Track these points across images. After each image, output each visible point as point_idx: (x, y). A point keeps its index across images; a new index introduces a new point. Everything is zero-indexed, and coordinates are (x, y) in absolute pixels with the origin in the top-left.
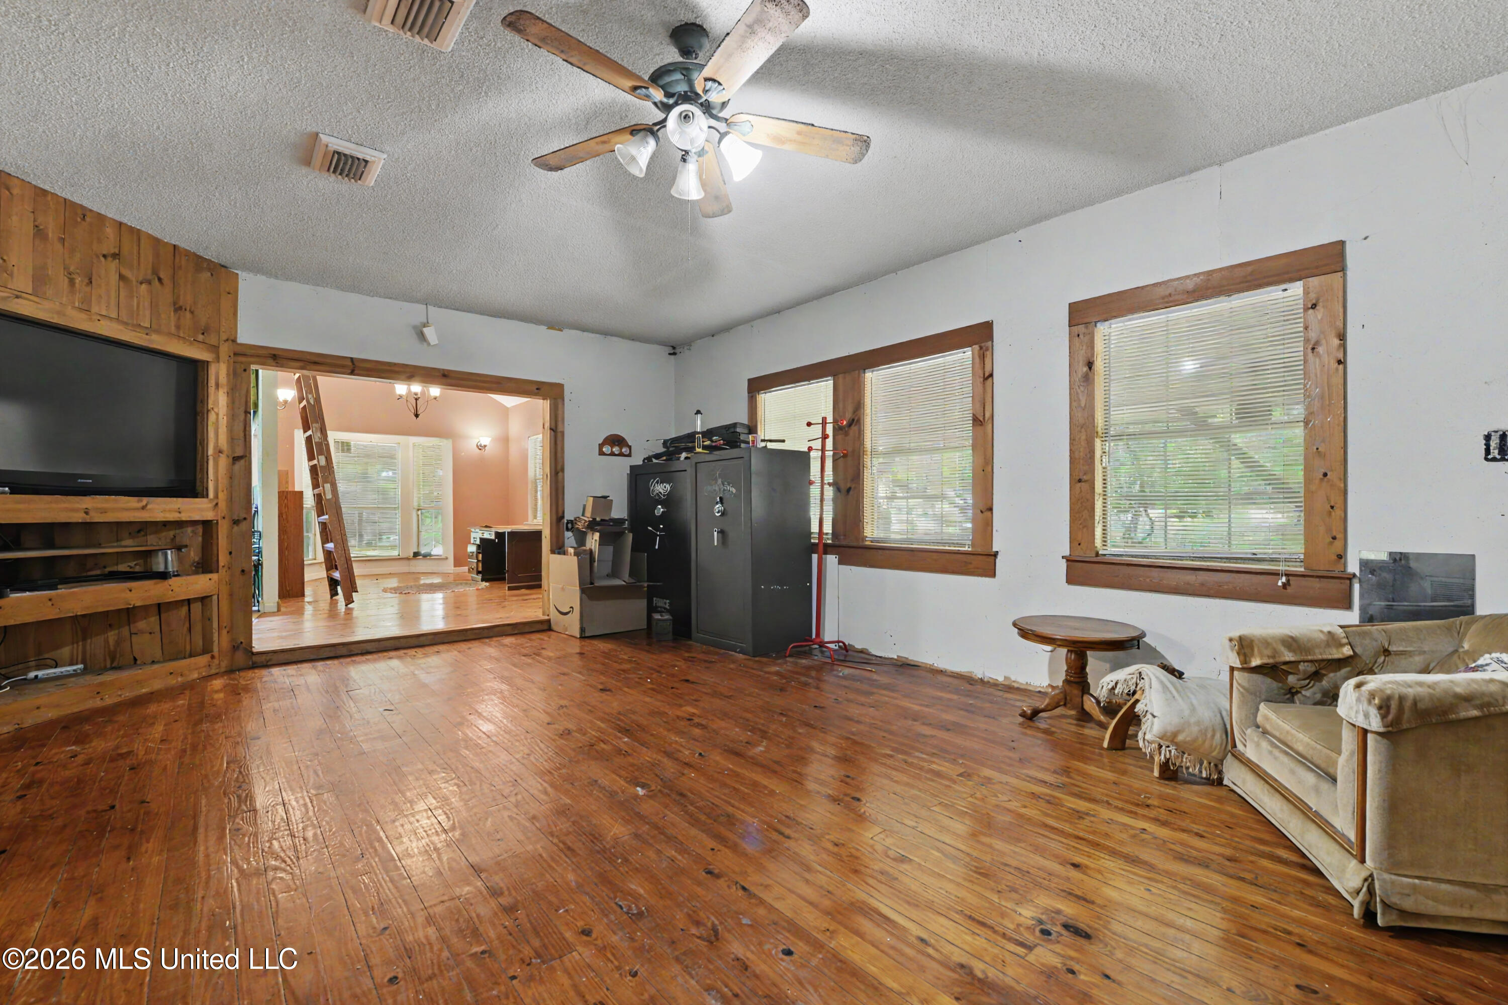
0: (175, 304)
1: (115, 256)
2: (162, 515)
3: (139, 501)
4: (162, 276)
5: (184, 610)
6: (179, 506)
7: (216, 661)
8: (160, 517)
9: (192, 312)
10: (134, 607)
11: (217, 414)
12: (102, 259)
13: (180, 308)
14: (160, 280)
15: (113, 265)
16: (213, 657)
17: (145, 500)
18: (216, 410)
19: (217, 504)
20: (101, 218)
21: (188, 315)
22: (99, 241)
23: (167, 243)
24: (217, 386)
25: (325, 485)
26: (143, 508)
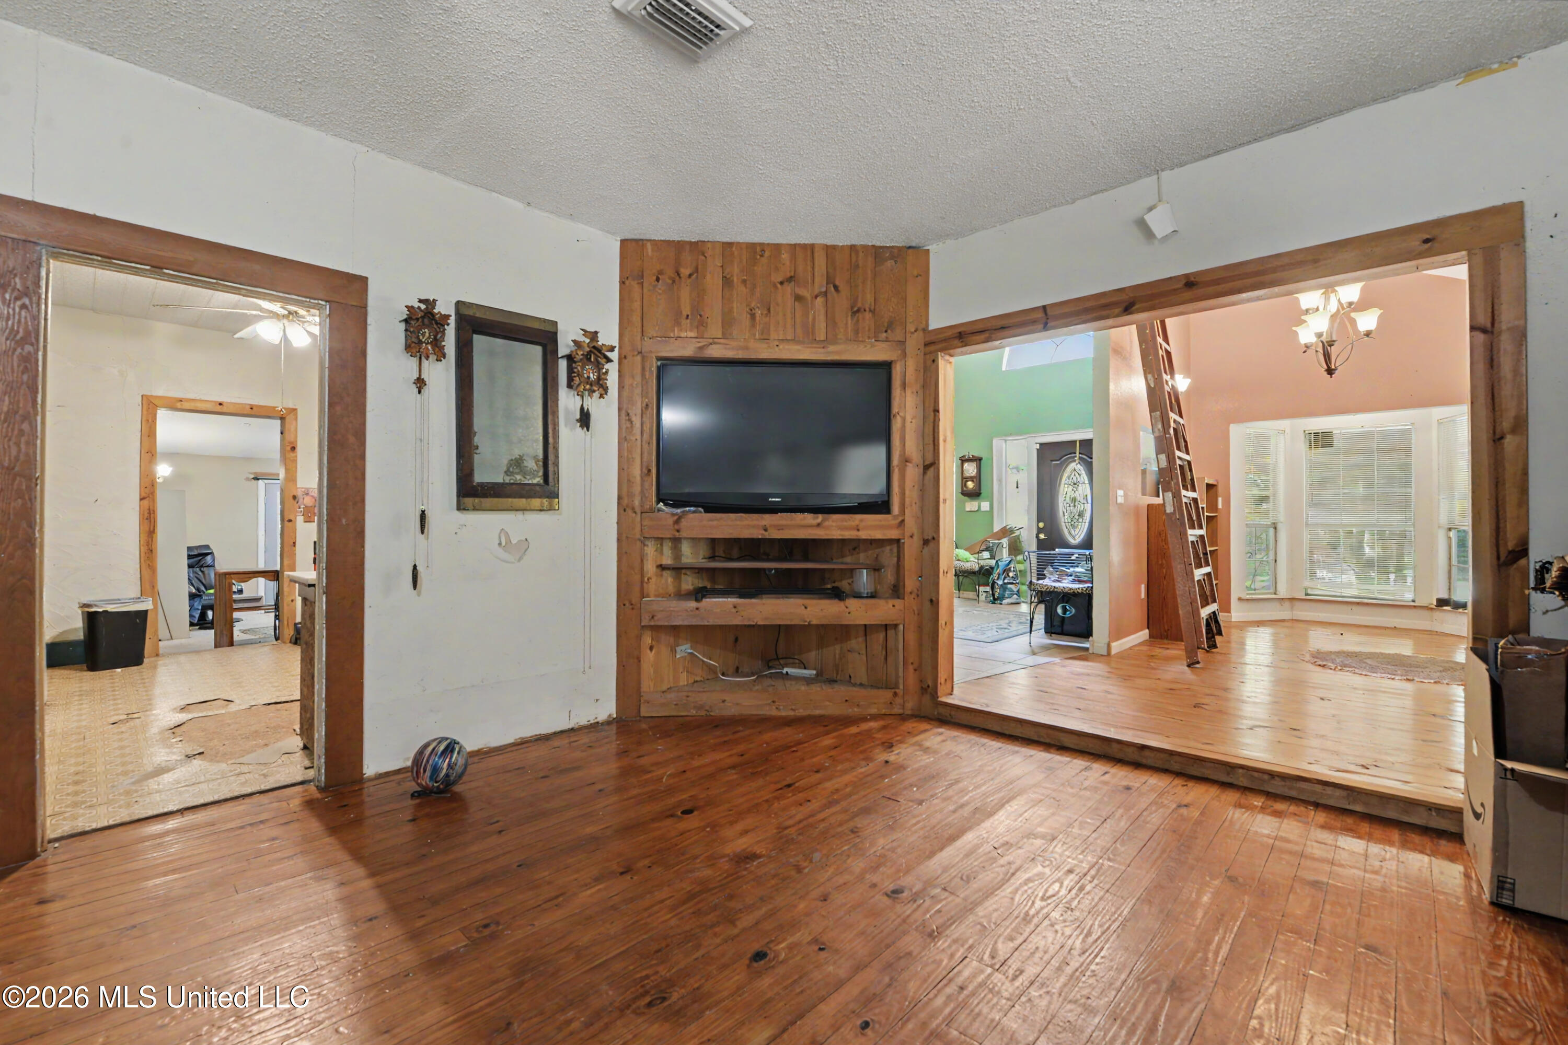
0: (852, 308)
1: (790, 279)
2: (839, 532)
3: (814, 519)
4: (837, 283)
5: (881, 636)
6: (857, 522)
7: (899, 700)
8: (836, 534)
9: (873, 311)
10: (809, 625)
11: (904, 419)
12: (779, 286)
13: (858, 311)
14: (836, 288)
15: (788, 288)
16: (895, 694)
17: (820, 517)
18: (902, 414)
19: (903, 521)
20: (777, 247)
21: (868, 315)
22: (777, 269)
23: (842, 246)
24: (904, 386)
25: (1166, 494)
26: (819, 525)
